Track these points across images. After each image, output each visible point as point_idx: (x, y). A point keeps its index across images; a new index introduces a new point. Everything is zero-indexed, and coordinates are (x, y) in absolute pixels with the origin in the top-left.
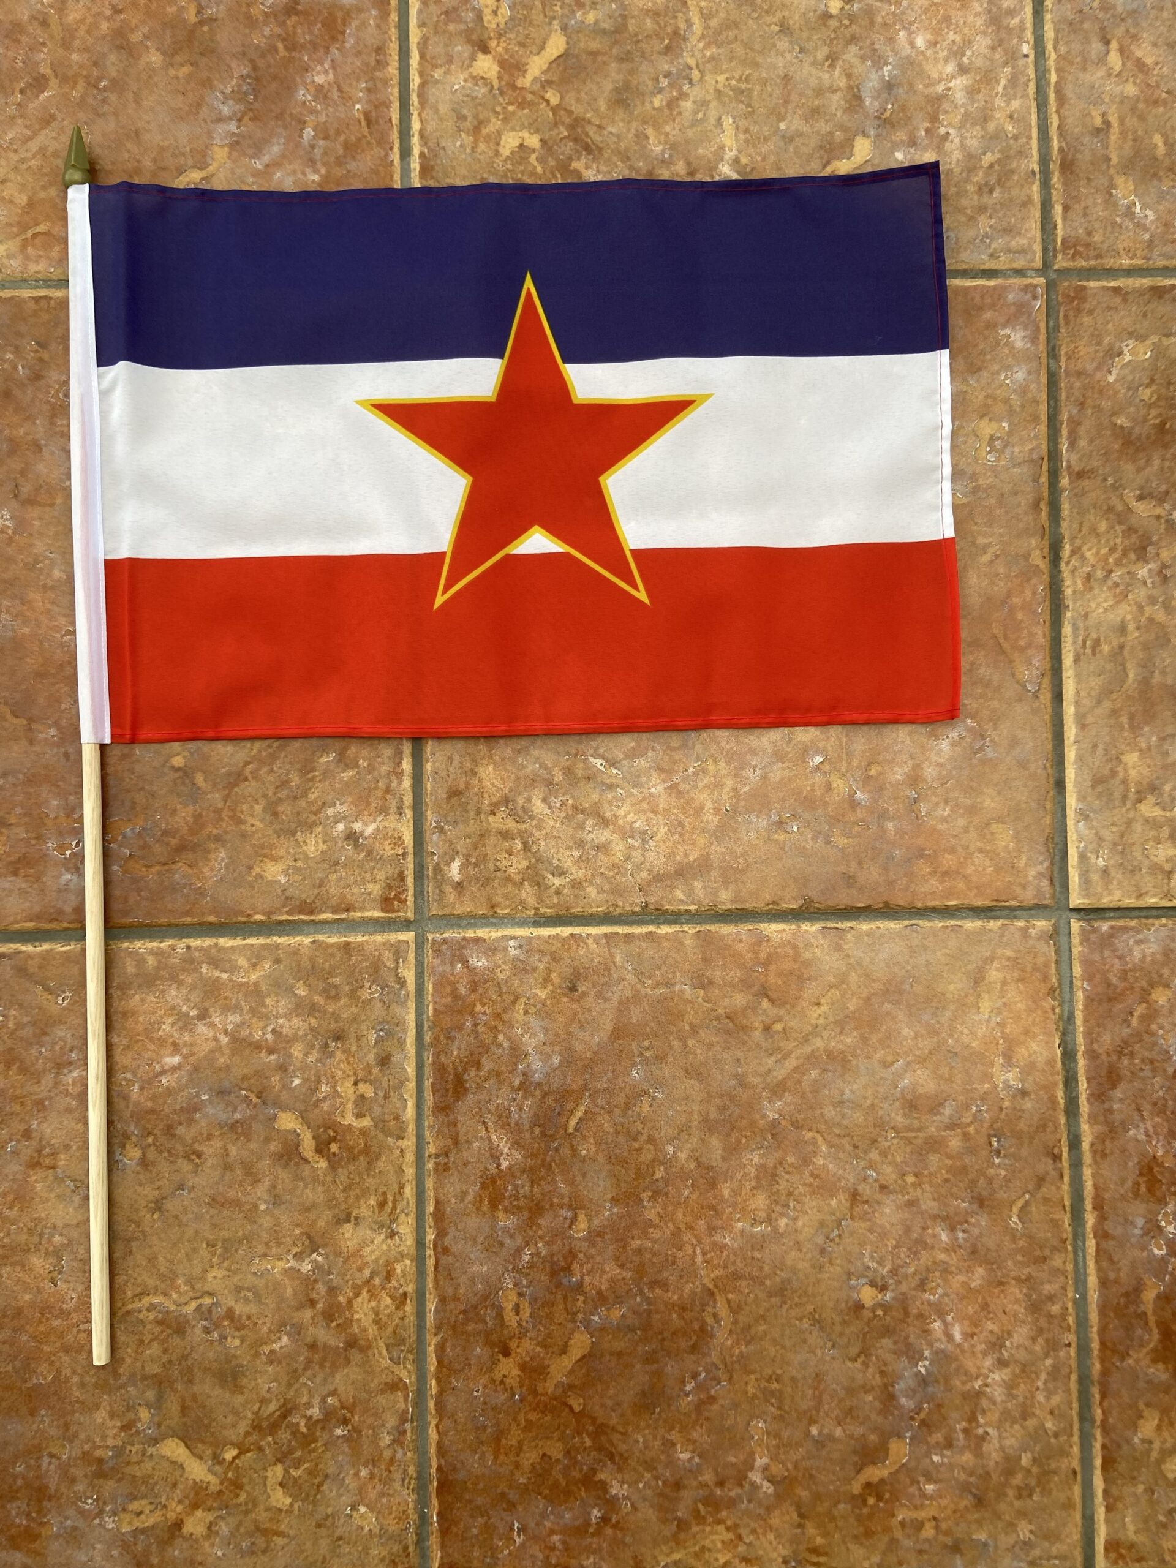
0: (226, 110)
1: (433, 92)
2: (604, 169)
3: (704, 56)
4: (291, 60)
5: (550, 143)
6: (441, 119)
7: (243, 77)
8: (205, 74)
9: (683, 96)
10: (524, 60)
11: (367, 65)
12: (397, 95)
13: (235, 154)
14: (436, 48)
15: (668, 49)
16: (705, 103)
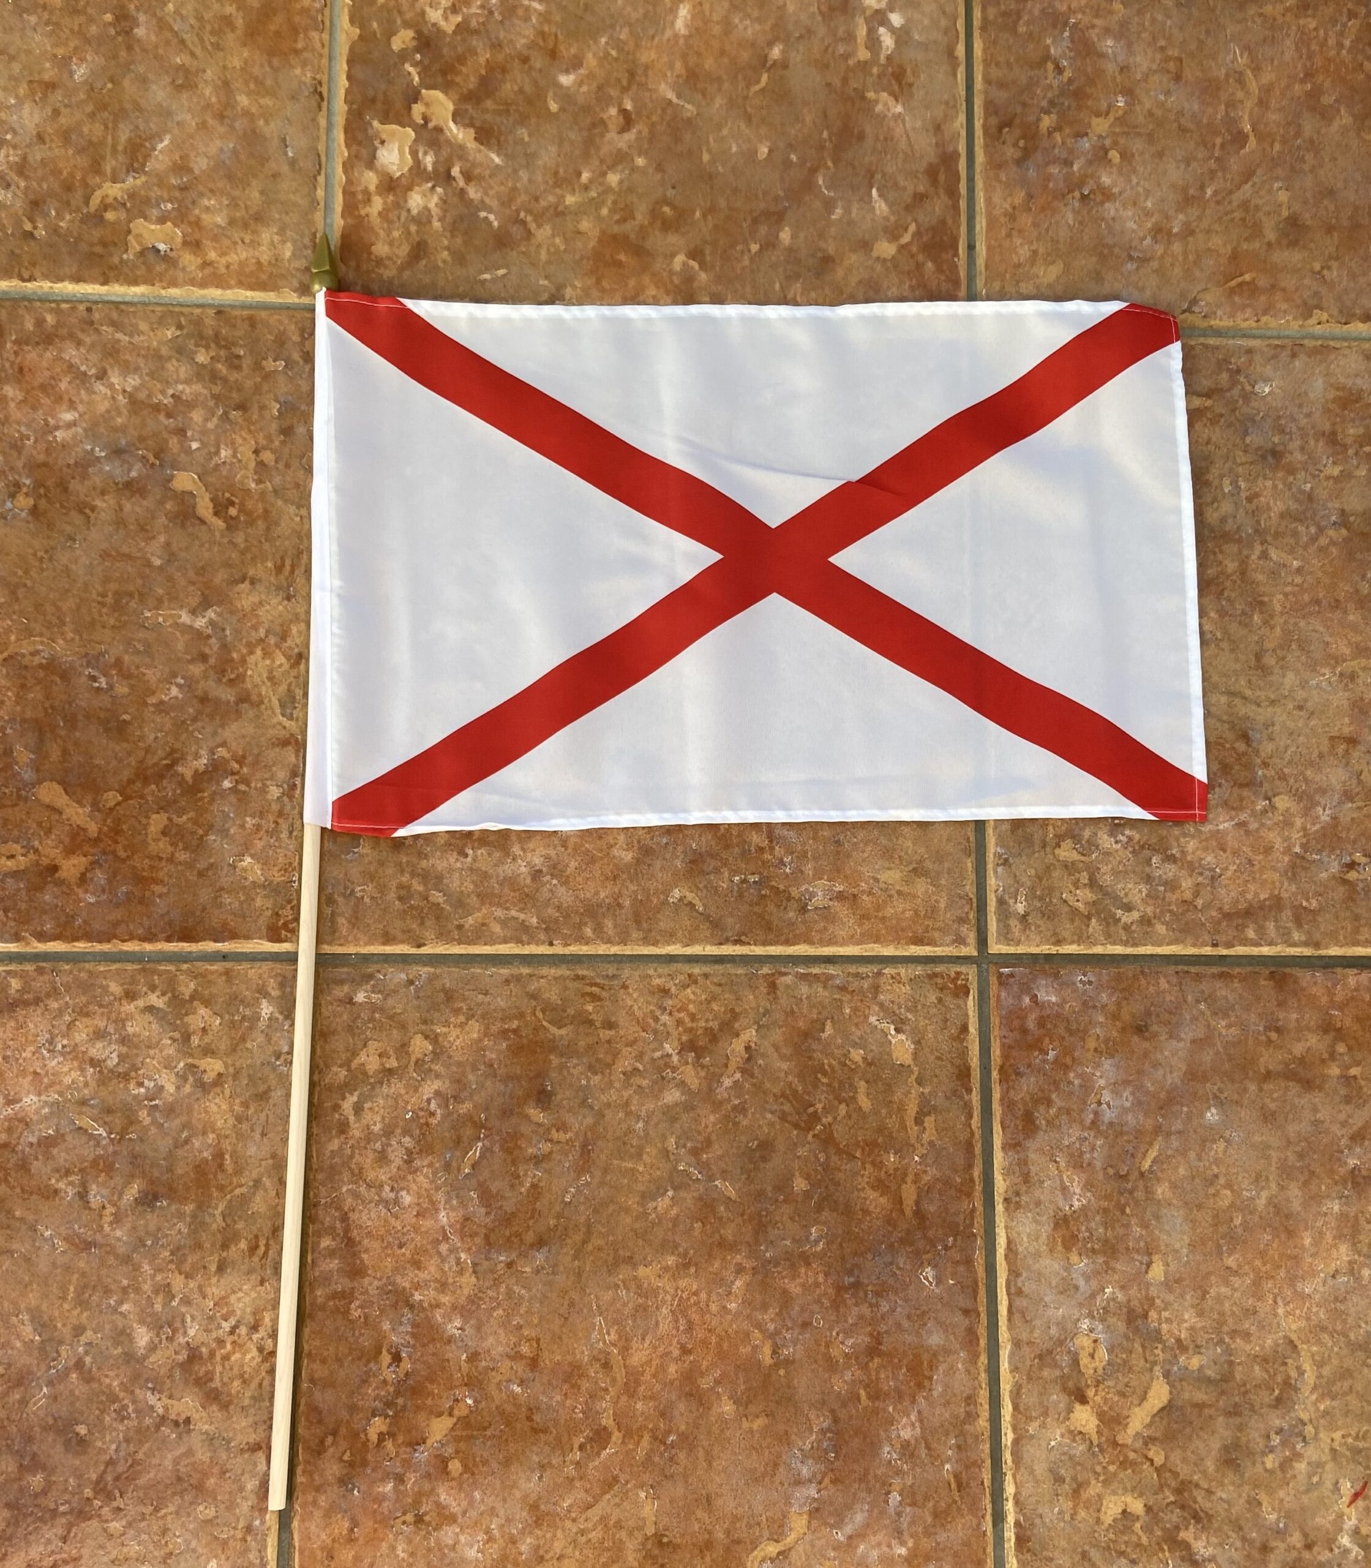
0: (805, 1471)
1: (1030, 1451)
2: (1214, 1540)
3: (1318, 1410)
4: (875, 1412)
5: (1155, 1508)
6: (1037, 1481)
7: (823, 1432)
8: (781, 1427)
9: (1297, 1456)
10: (1125, 1412)
11: (957, 1417)
12: (988, 1451)
13: (815, 1523)
14: (1030, 1399)
15: (1279, 1400)
16: (1320, 1465)
